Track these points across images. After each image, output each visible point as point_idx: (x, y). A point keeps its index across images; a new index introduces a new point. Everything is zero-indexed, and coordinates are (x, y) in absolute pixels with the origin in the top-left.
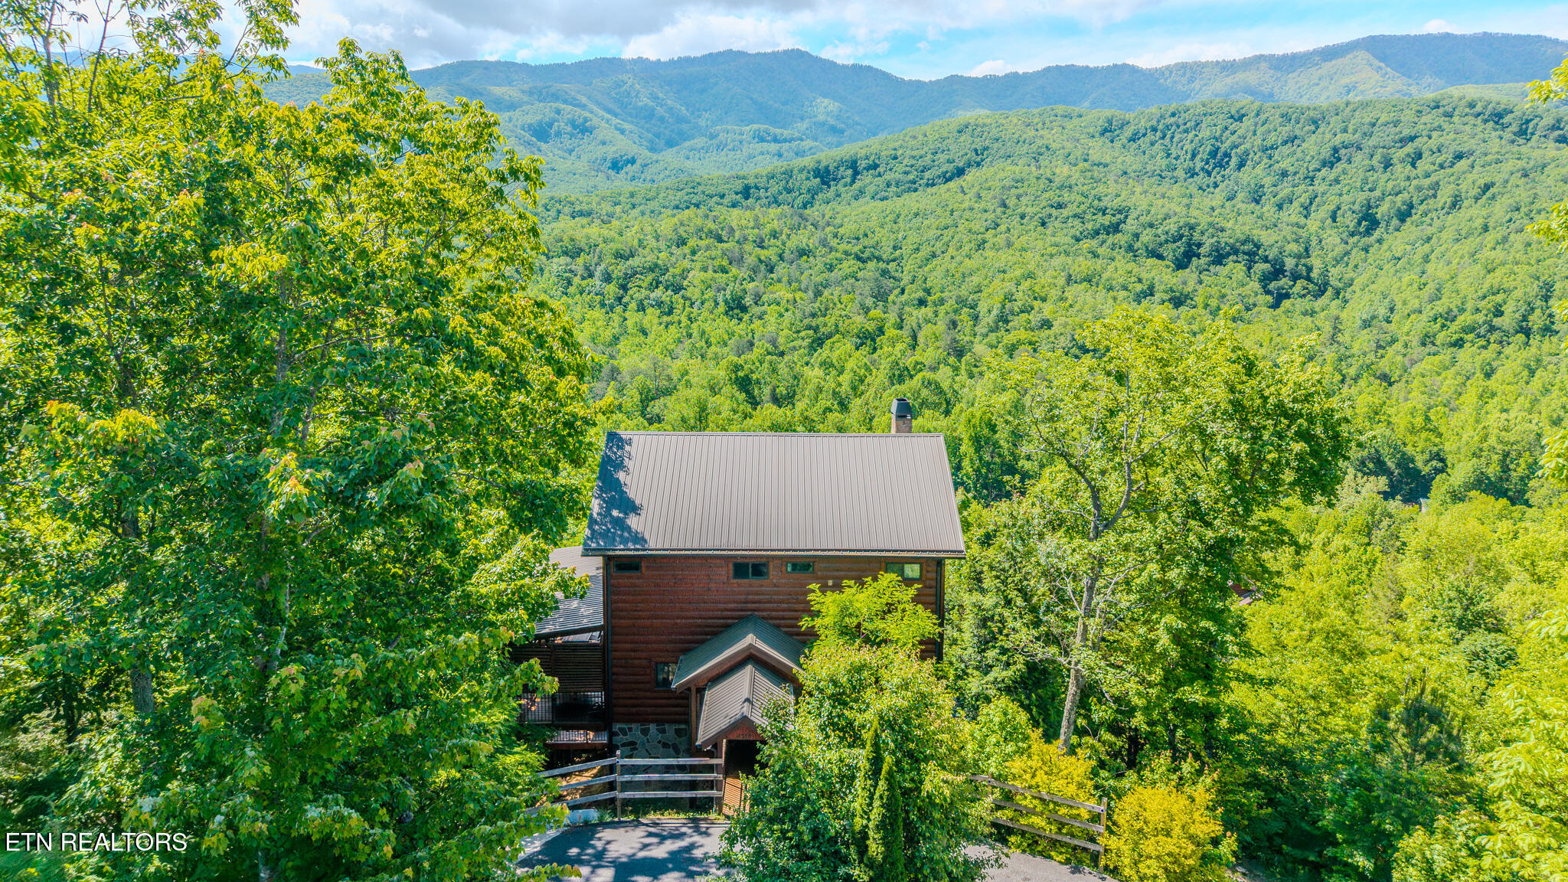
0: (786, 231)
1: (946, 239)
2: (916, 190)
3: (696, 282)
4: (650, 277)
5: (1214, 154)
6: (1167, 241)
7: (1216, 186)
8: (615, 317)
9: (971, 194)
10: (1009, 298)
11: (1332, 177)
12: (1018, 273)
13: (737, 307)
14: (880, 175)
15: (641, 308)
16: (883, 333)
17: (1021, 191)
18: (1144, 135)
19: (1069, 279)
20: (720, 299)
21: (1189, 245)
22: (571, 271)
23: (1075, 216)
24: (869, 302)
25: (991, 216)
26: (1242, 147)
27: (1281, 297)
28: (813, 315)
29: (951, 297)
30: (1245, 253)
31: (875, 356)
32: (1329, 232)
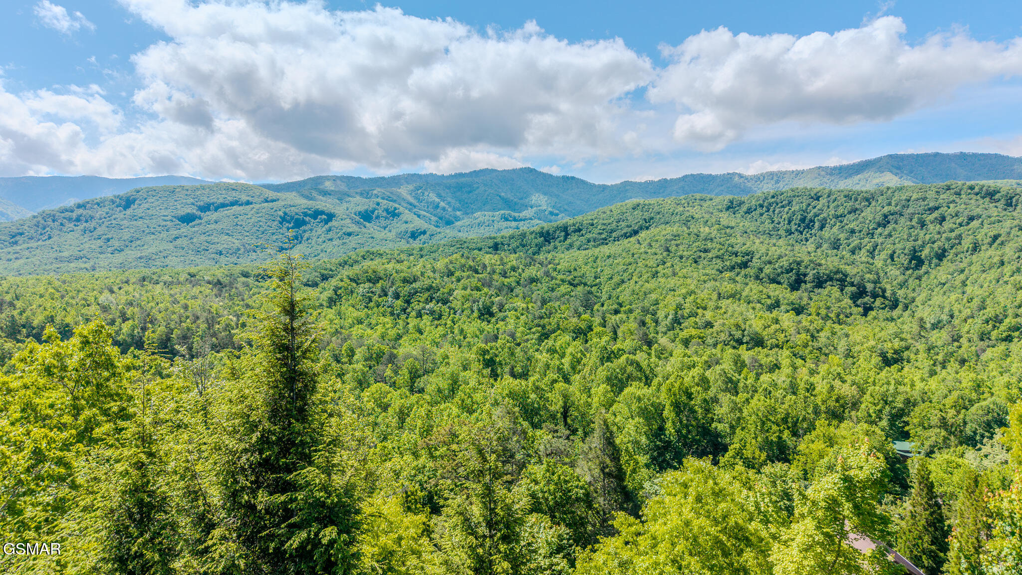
0: (521, 266)
1: (630, 271)
2: (607, 244)
3: (459, 297)
4: (426, 295)
5: (803, 220)
6: (782, 273)
7: (807, 240)
8: (401, 322)
9: (645, 244)
10: (679, 307)
11: (886, 233)
12: (684, 291)
13: (486, 313)
14: (582, 235)
15: (419, 315)
16: (592, 330)
17: (678, 242)
18: (755, 210)
19: (720, 296)
20: (475, 308)
21: (798, 275)
22: (372, 292)
23: (717, 257)
24: (581, 309)
25: (660, 257)
26: (822, 216)
27: (867, 310)
28: (541, 318)
29: (637, 307)
30: (837, 280)
31: (588, 345)
32: (890, 268)
